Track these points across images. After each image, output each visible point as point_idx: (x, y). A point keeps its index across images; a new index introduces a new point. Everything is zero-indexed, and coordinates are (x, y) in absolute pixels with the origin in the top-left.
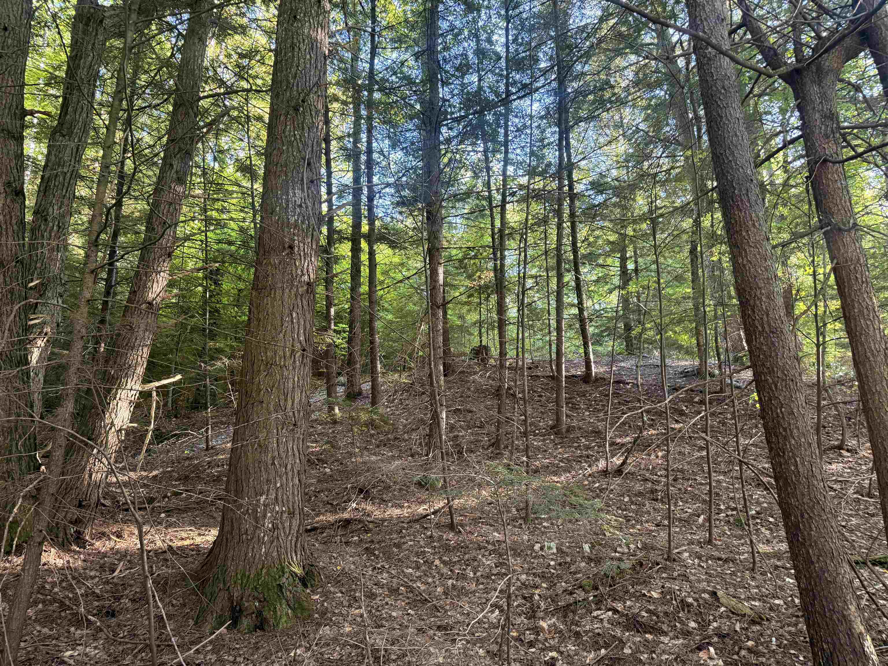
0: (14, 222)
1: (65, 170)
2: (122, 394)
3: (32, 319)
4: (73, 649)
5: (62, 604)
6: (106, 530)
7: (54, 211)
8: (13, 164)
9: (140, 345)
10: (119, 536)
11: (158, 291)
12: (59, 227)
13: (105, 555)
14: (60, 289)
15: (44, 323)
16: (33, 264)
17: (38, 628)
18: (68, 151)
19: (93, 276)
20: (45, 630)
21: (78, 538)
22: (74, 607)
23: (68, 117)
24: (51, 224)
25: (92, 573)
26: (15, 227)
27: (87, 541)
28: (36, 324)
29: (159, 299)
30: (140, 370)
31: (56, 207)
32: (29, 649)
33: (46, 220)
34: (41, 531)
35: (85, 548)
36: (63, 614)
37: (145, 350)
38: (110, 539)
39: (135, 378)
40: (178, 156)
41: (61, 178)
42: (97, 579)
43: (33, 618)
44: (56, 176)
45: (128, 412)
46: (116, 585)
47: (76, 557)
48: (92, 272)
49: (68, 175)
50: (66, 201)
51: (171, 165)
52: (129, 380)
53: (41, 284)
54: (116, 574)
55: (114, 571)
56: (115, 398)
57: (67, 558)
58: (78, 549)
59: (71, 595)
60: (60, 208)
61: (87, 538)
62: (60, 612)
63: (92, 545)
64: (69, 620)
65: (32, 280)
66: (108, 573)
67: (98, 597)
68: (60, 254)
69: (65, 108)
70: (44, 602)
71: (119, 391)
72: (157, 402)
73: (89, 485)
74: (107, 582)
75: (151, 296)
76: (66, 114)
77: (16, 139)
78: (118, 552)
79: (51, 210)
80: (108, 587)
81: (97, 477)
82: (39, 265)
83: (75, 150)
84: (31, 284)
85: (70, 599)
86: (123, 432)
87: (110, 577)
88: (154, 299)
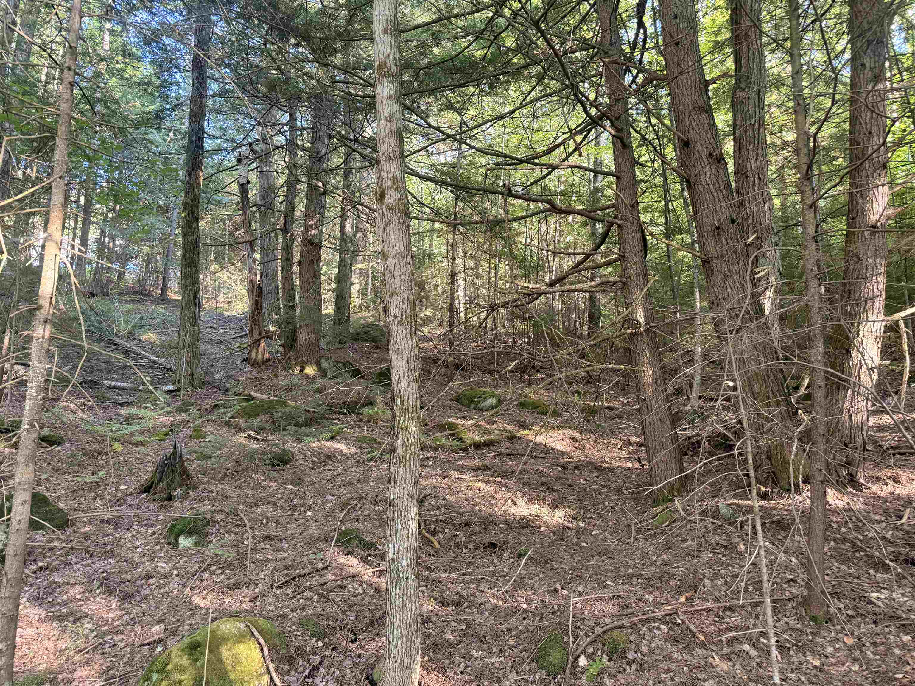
0: (722, 187)
1: (753, 122)
2: (864, 329)
3: (759, 272)
4: (878, 592)
5: (854, 545)
6: (880, 474)
7: (752, 165)
8: (709, 136)
9: (872, 275)
10: (897, 481)
11: (881, 210)
12: (760, 179)
13: (885, 500)
14: (774, 239)
15: (768, 274)
16: (745, 222)
17: (836, 564)
18: (751, 102)
19: (812, 210)
20: (843, 567)
21: (852, 481)
22: (868, 550)
23: (743, 69)
24: (752, 179)
25: (877, 517)
26: (724, 192)
27: (862, 484)
28: (761, 278)
29: (883, 220)
30: (879, 303)
31: (752, 161)
32: (833, 583)
33: (747, 177)
34: (820, 470)
35: (861, 491)
36: (857, 555)
37: (880, 278)
38: (886, 484)
39: (876, 311)
40: (869, 51)
41: (751, 132)
42: (884, 525)
43: (829, 554)
44: (746, 131)
45: (876, 348)
46: (908, 532)
47: (855, 499)
48: (811, 207)
49: (757, 125)
50: (760, 152)
51: (863, 65)
52: (870, 315)
53: (757, 238)
54: (904, 520)
55: (901, 518)
56: (858, 335)
57: (846, 499)
58: (854, 492)
59: (861, 537)
60: (756, 160)
61: (862, 481)
62: (854, 552)
63: (869, 488)
64: (866, 562)
65: (748, 238)
66: (894, 518)
67: (890, 542)
68: (766, 205)
69: (738, 64)
70: (835, 540)
71: (861, 328)
72: (907, 333)
73: (851, 427)
74: (896, 528)
75: (873, 218)
76: (741, 67)
77: (707, 111)
78: (899, 498)
79: (749, 166)
80: (900, 534)
81: (858, 418)
82: (750, 221)
83: (756, 100)
84: (749, 240)
85: (861, 541)
86: (875, 370)
87: (899, 523)
88: (877, 222)
